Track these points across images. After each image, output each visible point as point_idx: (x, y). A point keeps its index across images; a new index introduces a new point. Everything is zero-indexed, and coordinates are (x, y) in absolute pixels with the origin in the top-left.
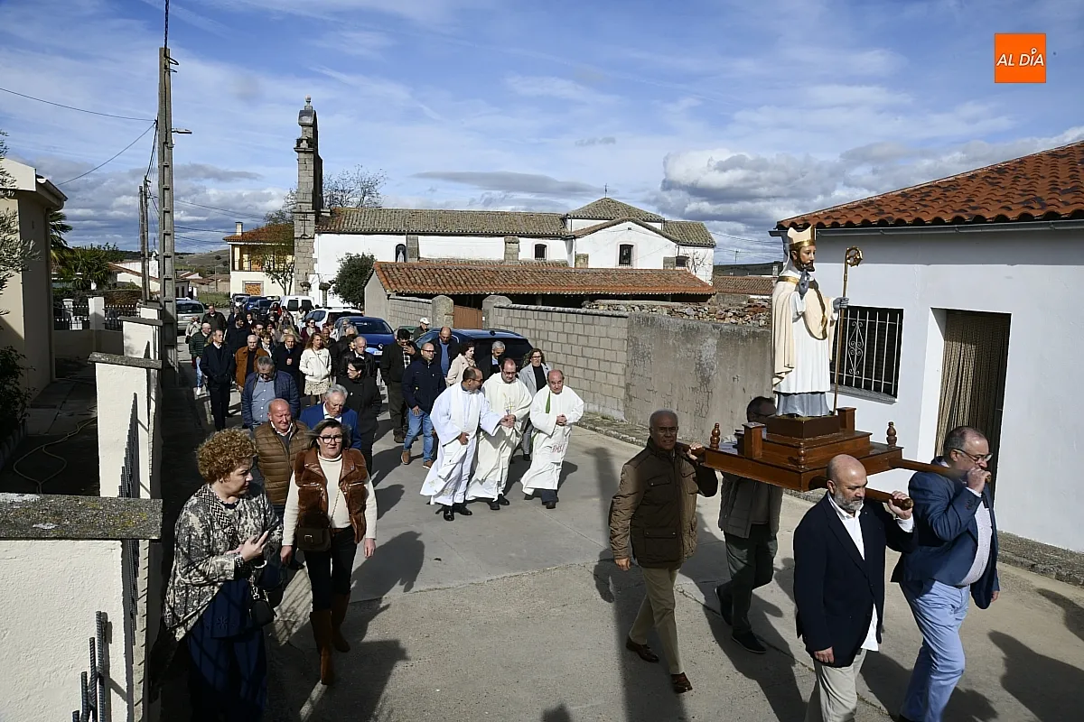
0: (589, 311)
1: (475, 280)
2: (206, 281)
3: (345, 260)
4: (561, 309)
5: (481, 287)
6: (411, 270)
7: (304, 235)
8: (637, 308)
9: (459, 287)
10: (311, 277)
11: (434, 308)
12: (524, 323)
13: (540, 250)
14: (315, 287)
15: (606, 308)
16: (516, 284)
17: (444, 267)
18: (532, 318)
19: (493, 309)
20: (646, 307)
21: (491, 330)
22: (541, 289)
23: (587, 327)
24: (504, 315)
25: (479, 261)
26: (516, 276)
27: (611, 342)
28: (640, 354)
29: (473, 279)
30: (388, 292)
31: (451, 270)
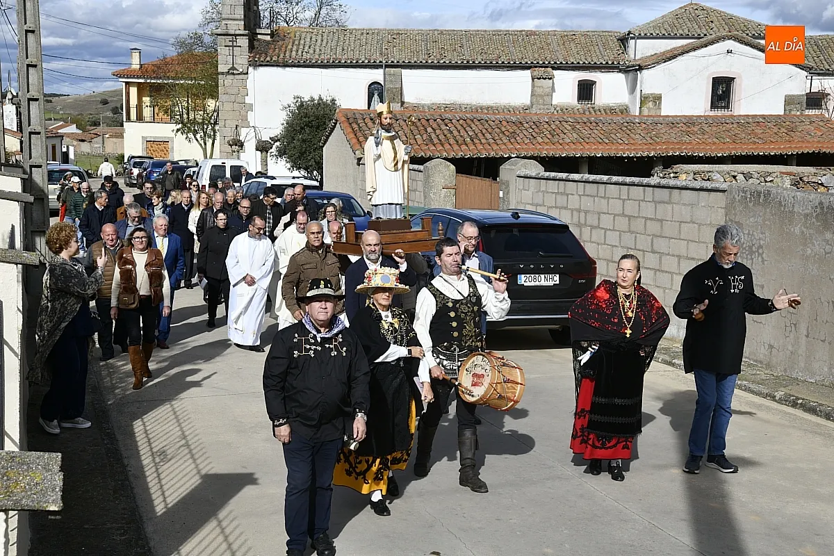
0: (664, 182)
1: (488, 136)
2: (87, 136)
3: (293, 107)
4: (620, 179)
5: (495, 147)
7: (233, 68)
8: (740, 177)
9: (464, 147)
10: (243, 132)
11: (427, 178)
12: (561, 200)
13: (585, 91)
14: (250, 146)
15: (691, 177)
16: (548, 141)
17: (441, 116)
18: (575, 193)
19: (516, 180)
20: (756, 175)
21: (512, 211)
22: (588, 149)
23: (660, 207)
24: (532, 189)
25: (492, 107)
26: (549, 129)
27: (699, 230)
28: (745, 248)
29: (484, 135)
30: (359, 154)
31: (451, 120)
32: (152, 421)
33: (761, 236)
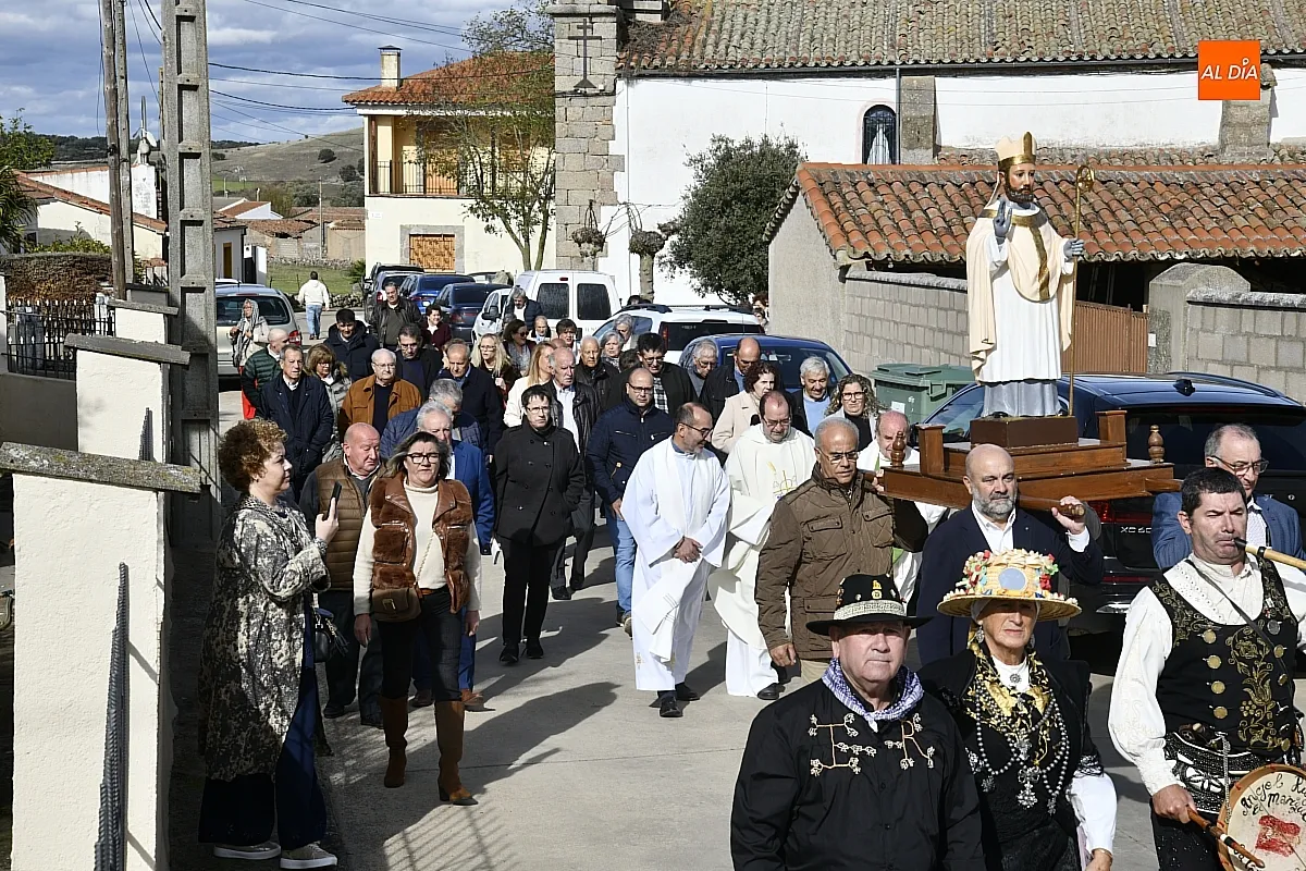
1: (1123, 215)
2: (291, 226)
3: (710, 161)
5: (1139, 239)
6: (916, 187)
7: (585, 83)
10: (605, 214)
12: (1290, 353)
14: (618, 243)
16: (1260, 223)
19: (1186, 310)
21: (1177, 377)
24: (1222, 329)
25: (1132, 153)
26: (1262, 197)
29: (1113, 213)
30: (843, 257)
31: (1041, 184)
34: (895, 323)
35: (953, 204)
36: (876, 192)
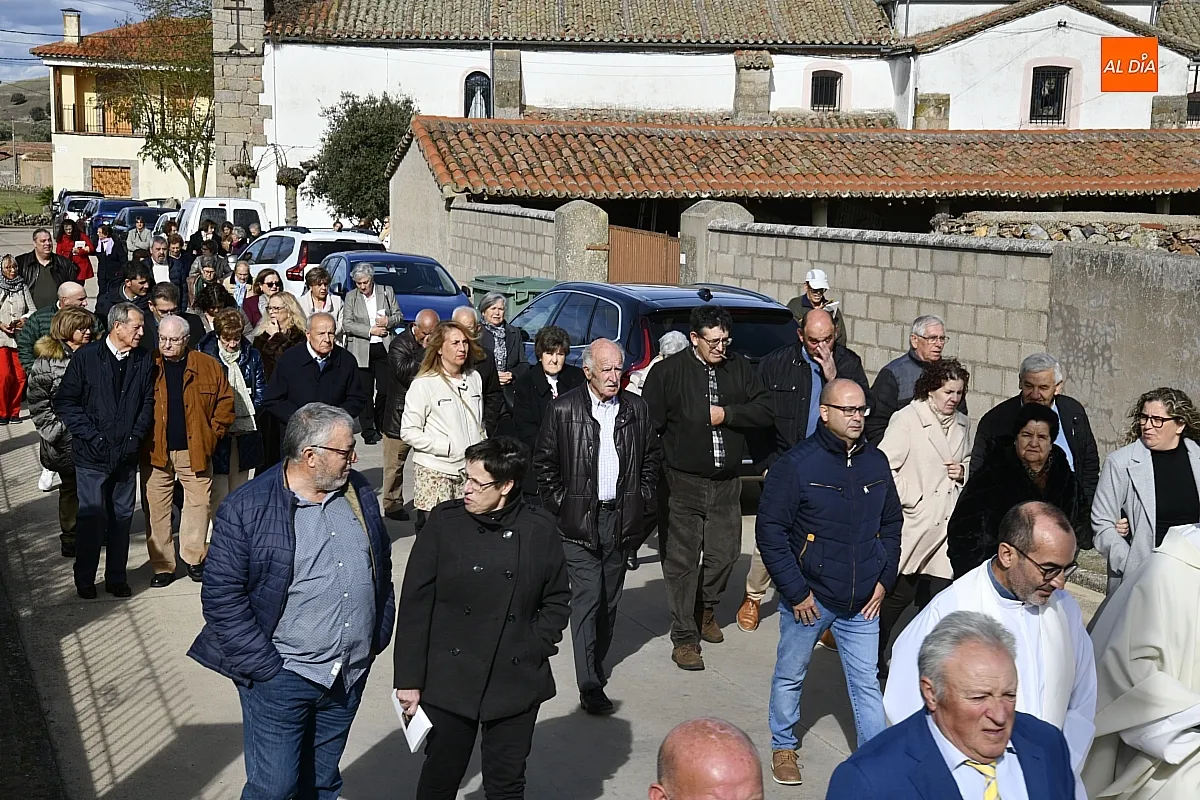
0: (949, 240)
1: (663, 162)
3: (341, 112)
4: (878, 234)
5: (675, 181)
6: (505, 137)
7: (238, 46)
8: (1076, 232)
9: (623, 181)
10: (257, 153)
11: (562, 231)
12: (781, 270)
13: (825, 88)
14: (268, 176)
15: (994, 232)
16: (762, 171)
17: (585, 129)
18: (804, 257)
19: (707, 235)
20: (1101, 229)
21: (701, 287)
22: (827, 186)
23: (944, 281)
24: (733, 250)
25: (671, 115)
26: (764, 152)
27: (1006, 318)
28: (1082, 349)
29: (656, 161)
30: (448, 191)
31: (602, 137)
32: (93, 636)
33: (1108, 329)
34: (489, 243)
35: (534, 151)
36: (474, 140)
